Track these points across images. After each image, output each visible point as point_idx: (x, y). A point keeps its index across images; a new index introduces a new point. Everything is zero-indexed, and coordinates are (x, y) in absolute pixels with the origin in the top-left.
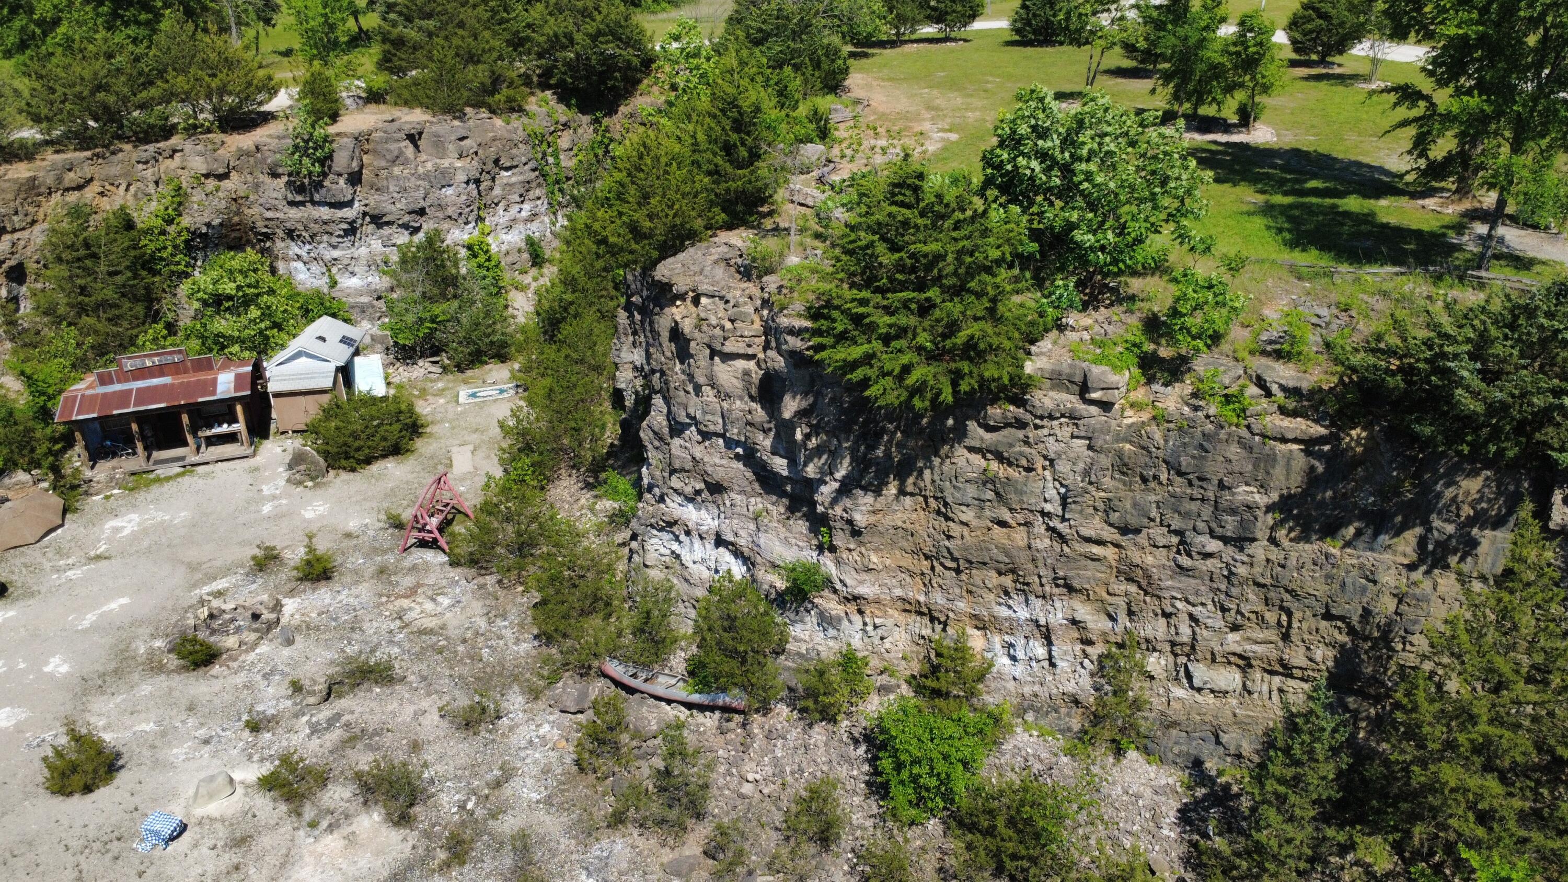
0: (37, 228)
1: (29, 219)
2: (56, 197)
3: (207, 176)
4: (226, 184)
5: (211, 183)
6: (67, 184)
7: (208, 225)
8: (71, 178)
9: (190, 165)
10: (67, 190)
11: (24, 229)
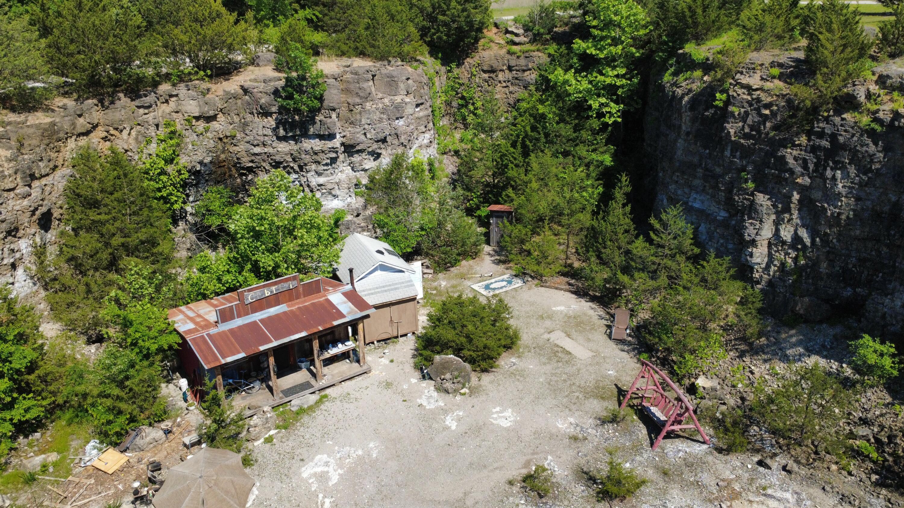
0: (58, 173)
1: (51, 165)
2: (71, 144)
3: (197, 118)
4: (214, 125)
5: (201, 125)
6: (80, 130)
7: (201, 163)
8: (82, 123)
9: (184, 109)
10: (79, 135)
11: (47, 175)
